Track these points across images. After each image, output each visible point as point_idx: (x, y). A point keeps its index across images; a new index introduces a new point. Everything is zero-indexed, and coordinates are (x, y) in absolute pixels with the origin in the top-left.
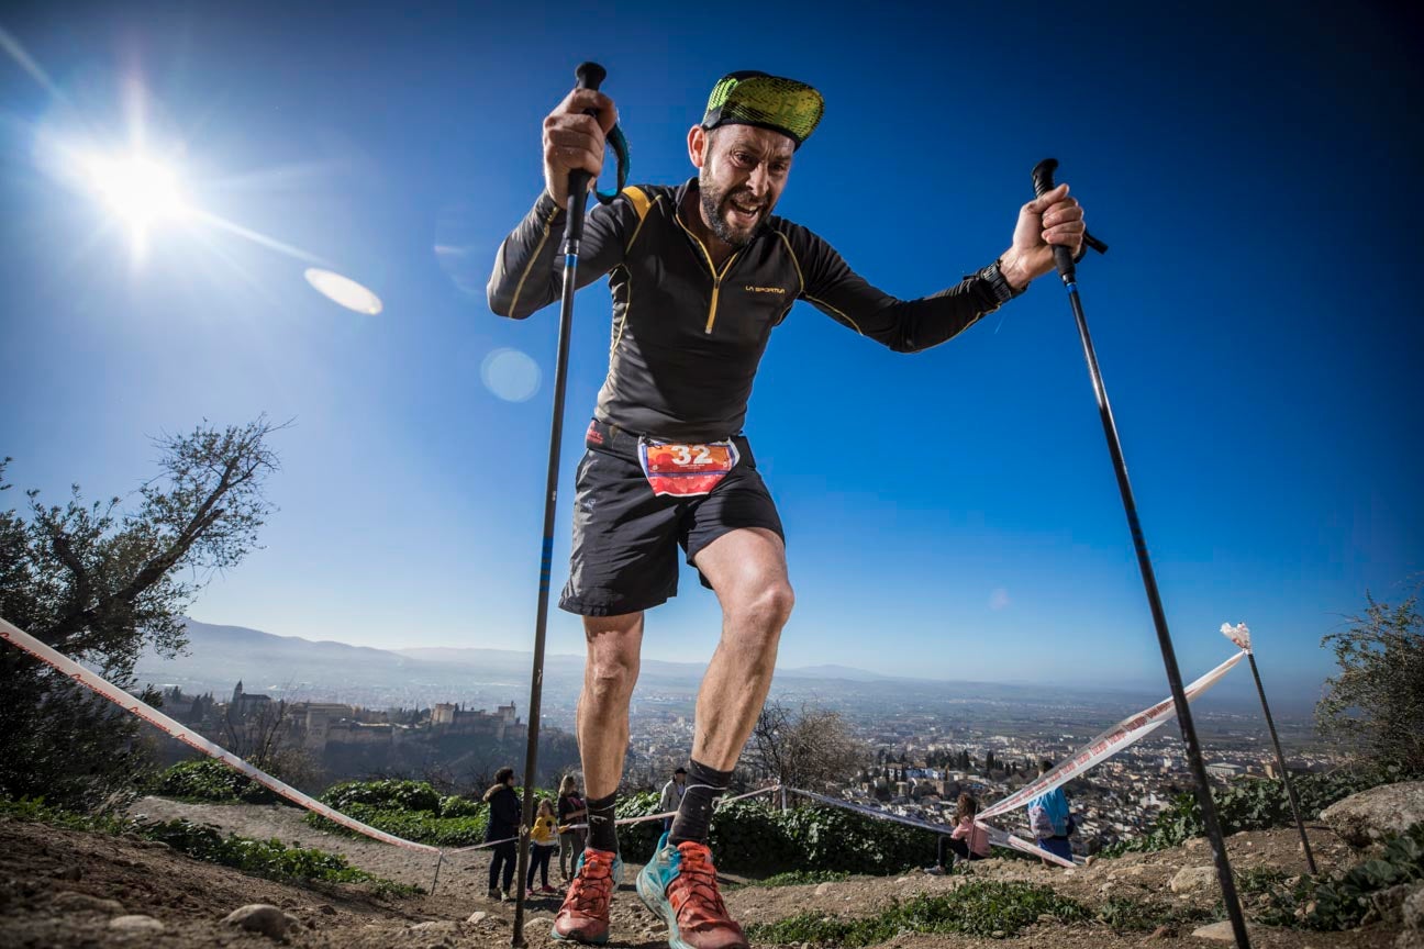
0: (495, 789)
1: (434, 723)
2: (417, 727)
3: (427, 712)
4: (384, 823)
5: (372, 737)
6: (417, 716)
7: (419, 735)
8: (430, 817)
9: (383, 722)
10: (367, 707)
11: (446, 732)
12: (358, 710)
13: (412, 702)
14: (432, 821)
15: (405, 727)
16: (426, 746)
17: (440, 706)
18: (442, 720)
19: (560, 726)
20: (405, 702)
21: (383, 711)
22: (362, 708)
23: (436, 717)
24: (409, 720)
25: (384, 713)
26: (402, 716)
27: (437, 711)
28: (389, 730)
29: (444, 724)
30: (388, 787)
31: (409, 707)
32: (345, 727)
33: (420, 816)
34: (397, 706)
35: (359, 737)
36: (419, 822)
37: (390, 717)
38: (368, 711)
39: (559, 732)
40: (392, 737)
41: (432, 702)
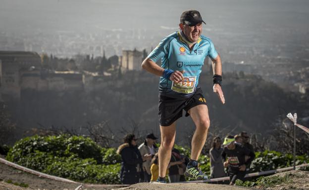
0: (125, 146)
1: (123, 70)
2: (106, 74)
3: (115, 59)
4: (59, 167)
5: (63, 85)
6: (106, 63)
7: (110, 83)
8: (94, 163)
9: (72, 69)
10: (54, 54)
11: (136, 80)
12: (45, 57)
13: (99, 48)
14: (94, 166)
15: (95, 74)
16: (118, 93)
17: (128, 53)
18: (131, 67)
19: (261, 73)
20: (91, 48)
21: (70, 58)
22: (49, 55)
23: (124, 64)
24: (98, 67)
25: (72, 61)
26: (89, 63)
27: (124, 58)
28: (78, 78)
29: (133, 72)
30: (61, 140)
31: (96, 54)
32: (36, 75)
33: (86, 162)
34: (84, 53)
35: (51, 85)
36: (84, 167)
37: (78, 65)
38: (56, 58)
39: (259, 79)
40: (83, 85)
41: (120, 48)
